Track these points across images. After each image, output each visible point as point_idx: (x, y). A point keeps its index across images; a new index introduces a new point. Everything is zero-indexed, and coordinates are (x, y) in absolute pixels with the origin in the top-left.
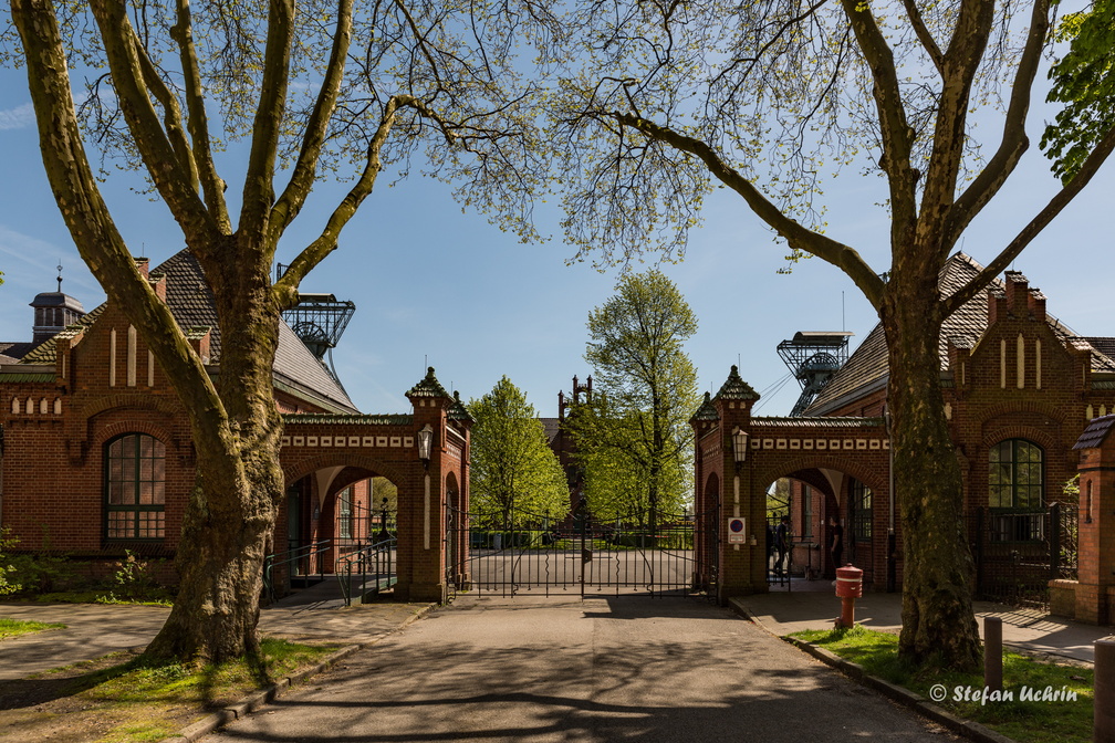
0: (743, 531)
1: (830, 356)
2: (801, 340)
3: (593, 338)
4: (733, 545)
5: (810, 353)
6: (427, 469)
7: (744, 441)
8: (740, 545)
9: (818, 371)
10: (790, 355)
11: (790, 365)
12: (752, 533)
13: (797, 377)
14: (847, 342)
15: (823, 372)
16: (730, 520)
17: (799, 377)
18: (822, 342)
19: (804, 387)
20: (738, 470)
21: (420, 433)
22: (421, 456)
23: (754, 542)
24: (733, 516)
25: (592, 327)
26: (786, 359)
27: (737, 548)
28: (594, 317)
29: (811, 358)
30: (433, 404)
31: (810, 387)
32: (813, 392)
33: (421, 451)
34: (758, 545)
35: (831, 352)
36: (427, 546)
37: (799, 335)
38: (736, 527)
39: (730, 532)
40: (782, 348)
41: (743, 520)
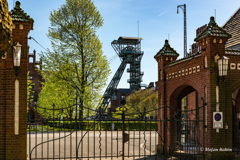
0: (221, 121)
1: (133, 48)
2: (121, 41)
3: (52, 25)
4: (215, 129)
5: (125, 46)
6: (17, 75)
7: (227, 63)
8: (220, 129)
9: (128, 54)
10: (117, 46)
11: (117, 51)
12: (226, 122)
13: (119, 56)
14: (140, 42)
15: (131, 54)
16: (214, 113)
17: (120, 56)
18: (130, 41)
19: (122, 60)
20: (218, 82)
21: (15, 47)
22: (15, 65)
23: (227, 127)
24: (215, 111)
25: (51, 20)
26: (115, 48)
27: (218, 131)
28: (53, 14)
29: (125, 49)
30: (21, 27)
31: (125, 60)
32: (126, 63)
33: (15, 61)
34: (228, 129)
35: (133, 46)
36: (17, 132)
37: (120, 38)
38: (218, 118)
39: (214, 121)
40: (114, 44)
41: (221, 113)
